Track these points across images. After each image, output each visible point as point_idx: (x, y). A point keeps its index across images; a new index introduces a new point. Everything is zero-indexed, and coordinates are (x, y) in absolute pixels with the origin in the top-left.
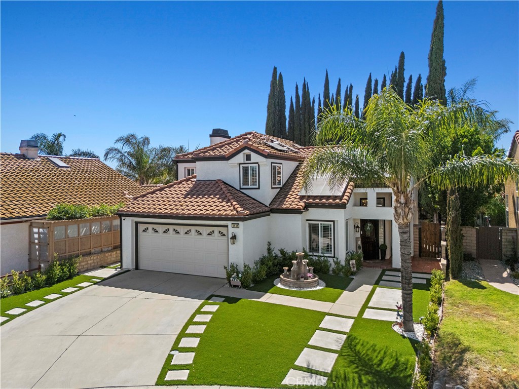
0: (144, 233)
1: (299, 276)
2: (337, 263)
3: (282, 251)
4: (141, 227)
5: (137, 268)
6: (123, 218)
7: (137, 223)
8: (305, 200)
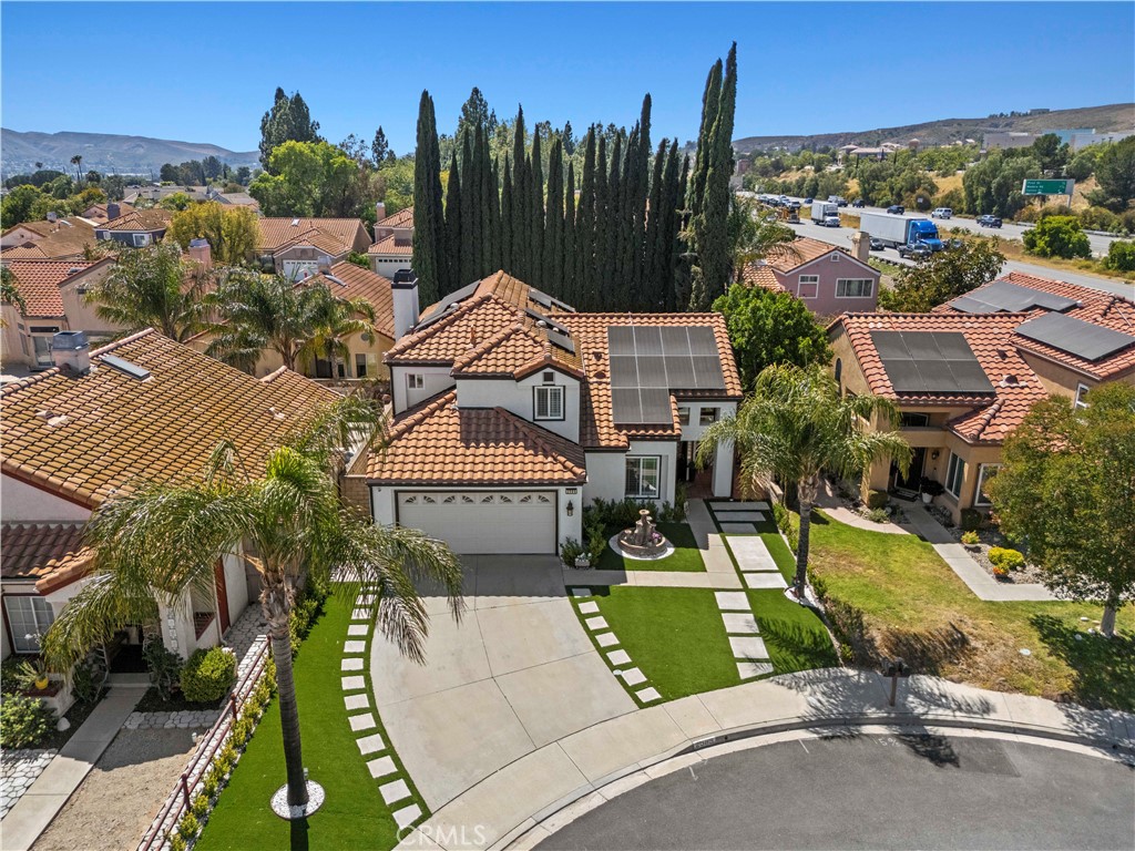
0: (409, 505)
1: (645, 540)
2: (666, 506)
3: (597, 501)
4: (403, 497)
6: (375, 488)
7: (396, 492)
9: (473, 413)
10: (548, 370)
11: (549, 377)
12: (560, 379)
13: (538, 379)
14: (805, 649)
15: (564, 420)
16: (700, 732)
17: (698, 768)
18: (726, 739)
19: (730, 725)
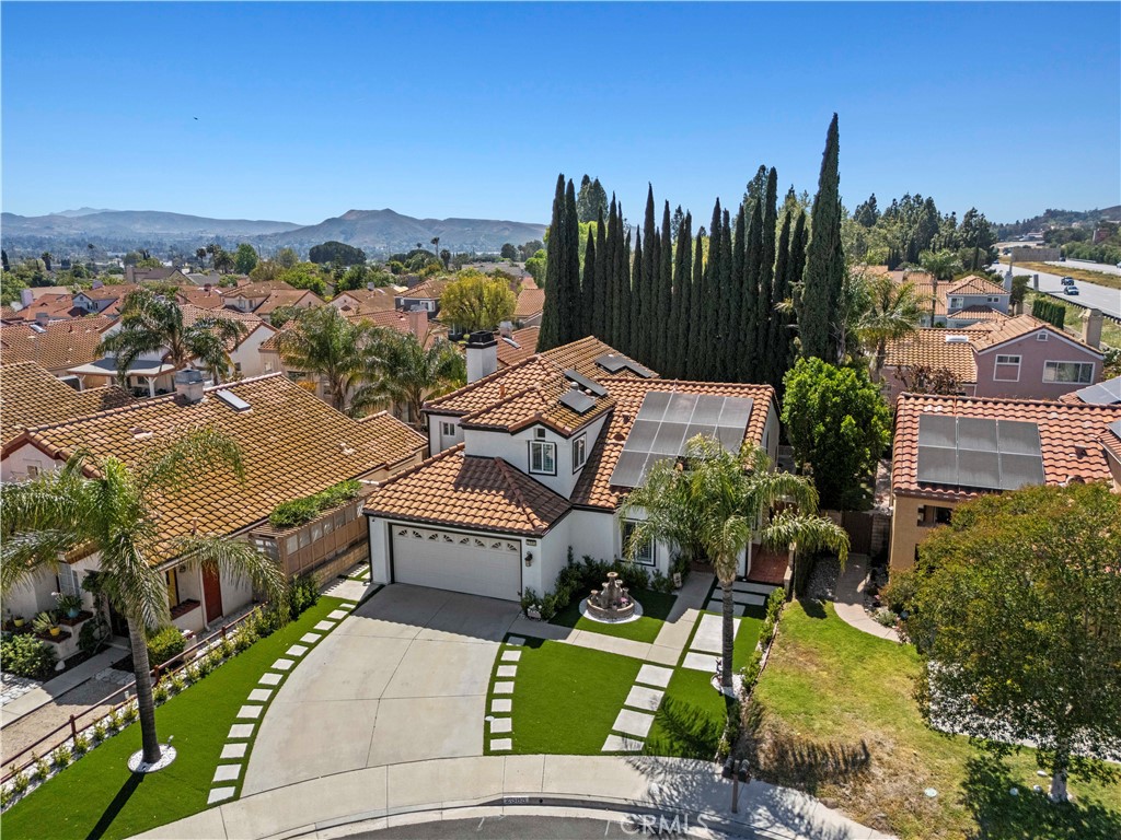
0: (401, 537)
1: (611, 605)
2: (658, 575)
3: (587, 559)
4: (396, 530)
5: (393, 581)
6: (371, 518)
7: (390, 525)
8: (617, 493)
9: (476, 460)
10: (539, 426)
11: (541, 433)
12: (550, 436)
13: (530, 434)
14: (688, 736)
15: (556, 475)
16: (519, 789)
17: (489, 821)
18: (541, 802)
19: (552, 790)
